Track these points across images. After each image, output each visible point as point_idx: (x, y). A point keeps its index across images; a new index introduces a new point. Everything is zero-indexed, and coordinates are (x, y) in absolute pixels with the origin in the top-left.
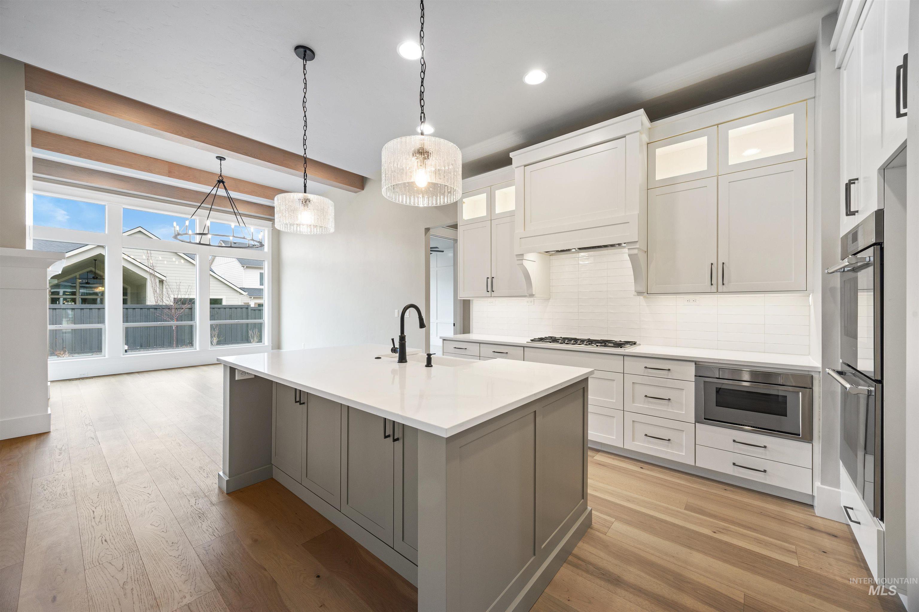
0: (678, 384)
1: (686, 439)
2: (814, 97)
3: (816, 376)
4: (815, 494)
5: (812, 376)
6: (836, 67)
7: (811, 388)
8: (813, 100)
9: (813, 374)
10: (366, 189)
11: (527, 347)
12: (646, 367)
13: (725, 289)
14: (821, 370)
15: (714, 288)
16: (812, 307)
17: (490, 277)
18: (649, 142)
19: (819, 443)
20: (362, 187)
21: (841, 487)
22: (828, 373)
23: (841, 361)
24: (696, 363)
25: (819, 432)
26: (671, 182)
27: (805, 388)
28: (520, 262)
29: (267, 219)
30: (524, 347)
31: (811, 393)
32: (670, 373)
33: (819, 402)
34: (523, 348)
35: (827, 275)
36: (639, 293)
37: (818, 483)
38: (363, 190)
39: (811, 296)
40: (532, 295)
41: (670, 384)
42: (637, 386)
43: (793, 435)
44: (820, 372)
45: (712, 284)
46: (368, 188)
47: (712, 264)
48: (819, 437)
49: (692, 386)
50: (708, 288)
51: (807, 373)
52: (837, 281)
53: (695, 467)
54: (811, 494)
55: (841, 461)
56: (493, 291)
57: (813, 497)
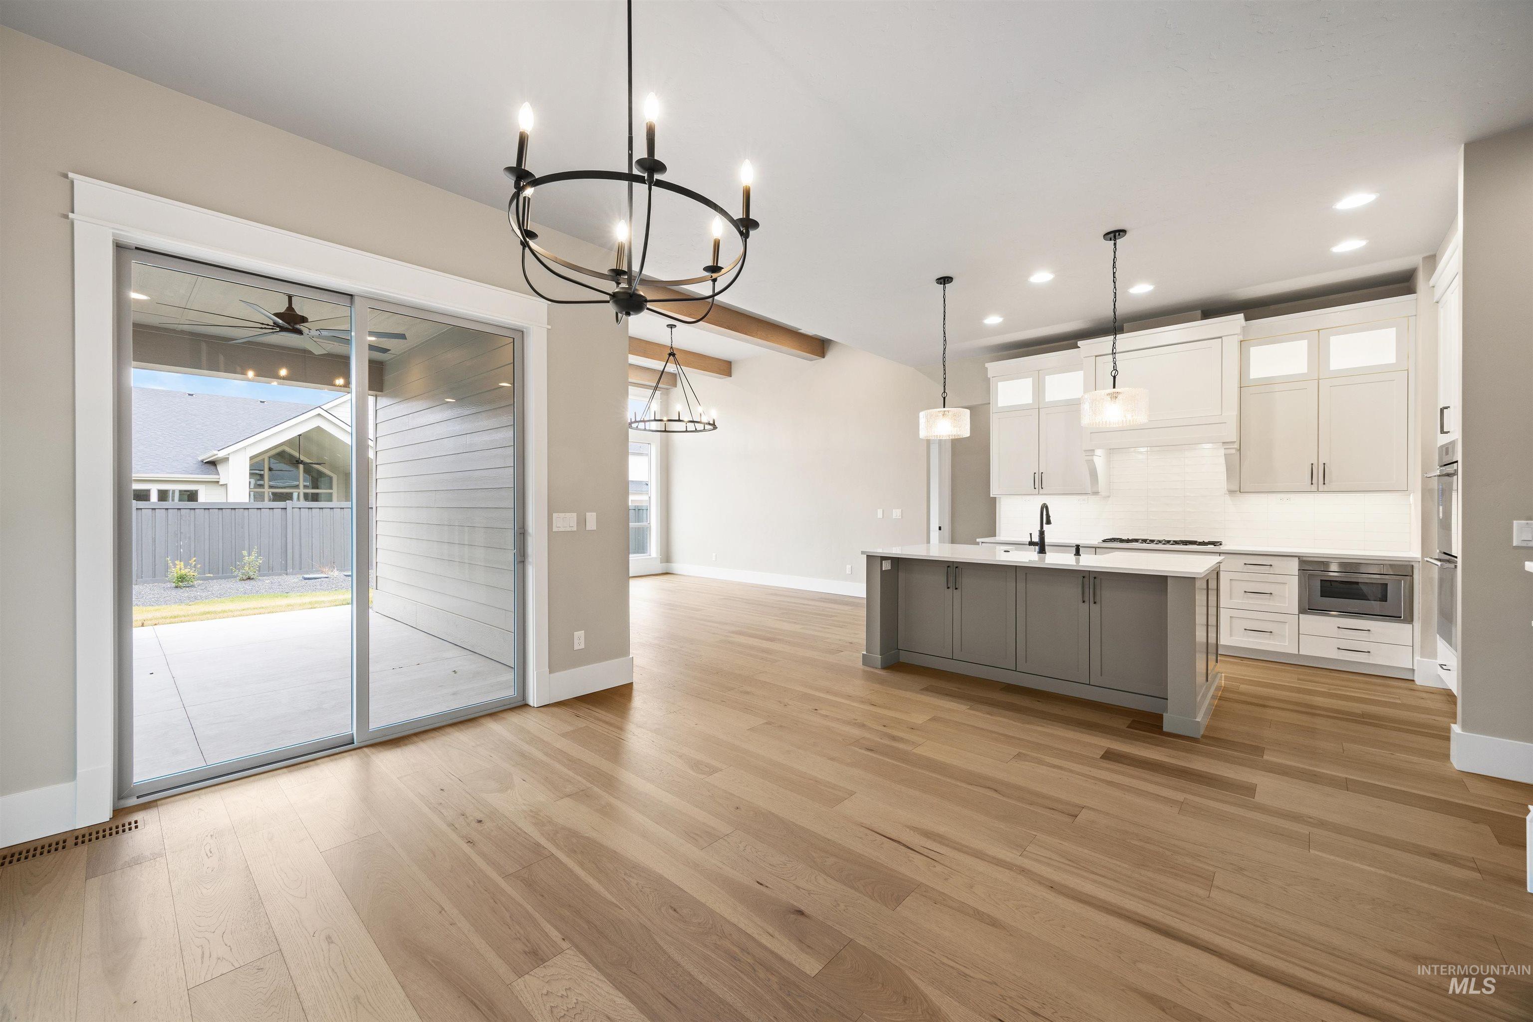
0: (1280, 579)
1: (1289, 630)
2: (1416, 315)
3: (1416, 565)
4: (1415, 668)
5: (1413, 566)
6: (1434, 301)
7: (1412, 576)
8: (1415, 317)
9: (1413, 564)
10: (827, 357)
11: (1099, 548)
12: (1245, 564)
13: (1326, 488)
14: (1420, 560)
15: (1314, 488)
16: (1413, 507)
17: (1037, 472)
18: (1242, 340)
19: (1419, 623)
20: (823, 354)
21: (1438, 659)
22: (1427, 561)
23: (1438, 551)
24: (1299, 557)
25: (1419, 614)
26: (1267, 383)
27: (1406, 576)
28: (1089, 458)
29: (639, 385)
30: (1096, 548)
31: (1412, 580)
32: (1271, 568)
33: (1419, 587)
34: (1094, 549)
35: (1426, 479)
36: (1231, 492)
37: (1417, 658)
38: (824, 357)
39: (1411, 495)
40: (1096, 493)
41: (1271, 578)
42: (1233, 582)
43: (1395, 617)
44: (1419, 562)
45: (1312, 484)
46: (830, 356)
47: (1312, 464)
48: (1419, 618)
49: (1296, 580)
50: (1308, 487)
51: (1407, 563)
52: (1435, 484)
53: (1299, 656)
54: (1412, 668)
55: (1438, 635)
56: (1042, 488)
57: (1413, 670)
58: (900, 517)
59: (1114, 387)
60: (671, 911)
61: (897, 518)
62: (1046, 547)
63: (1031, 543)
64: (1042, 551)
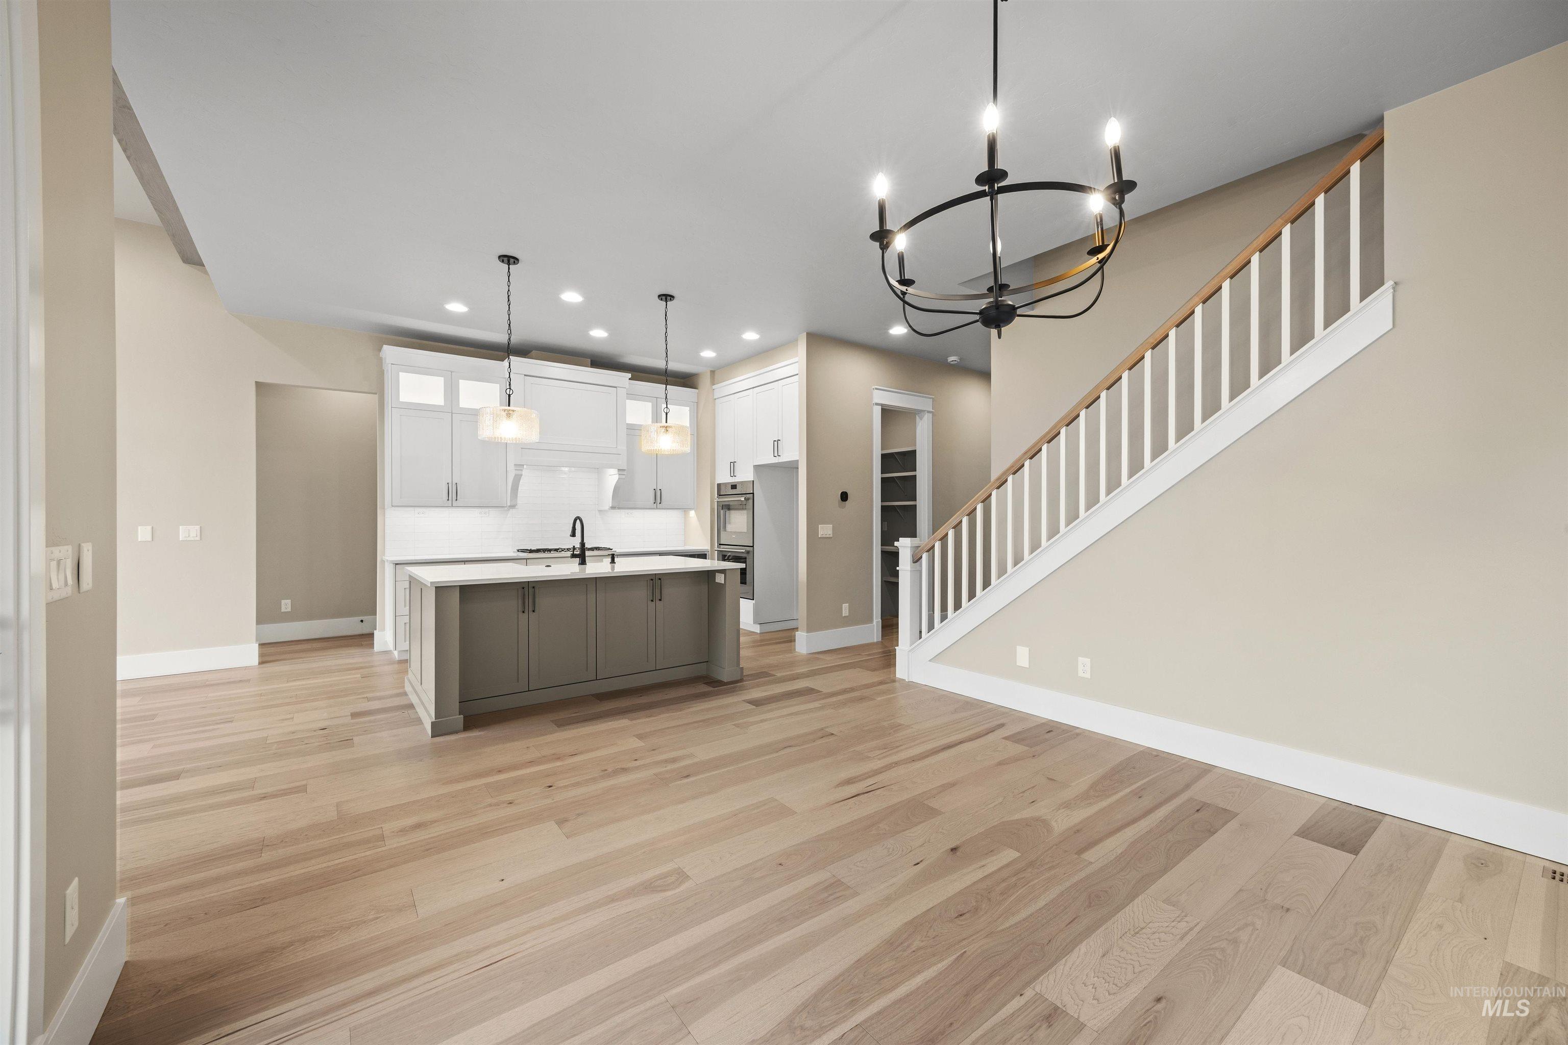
58: (198, 538)
59: (666, 422)
60: (962, 918)
61: (188, 539)
62: (586, 558)
63: (574, 556)
64: (583, 562)
